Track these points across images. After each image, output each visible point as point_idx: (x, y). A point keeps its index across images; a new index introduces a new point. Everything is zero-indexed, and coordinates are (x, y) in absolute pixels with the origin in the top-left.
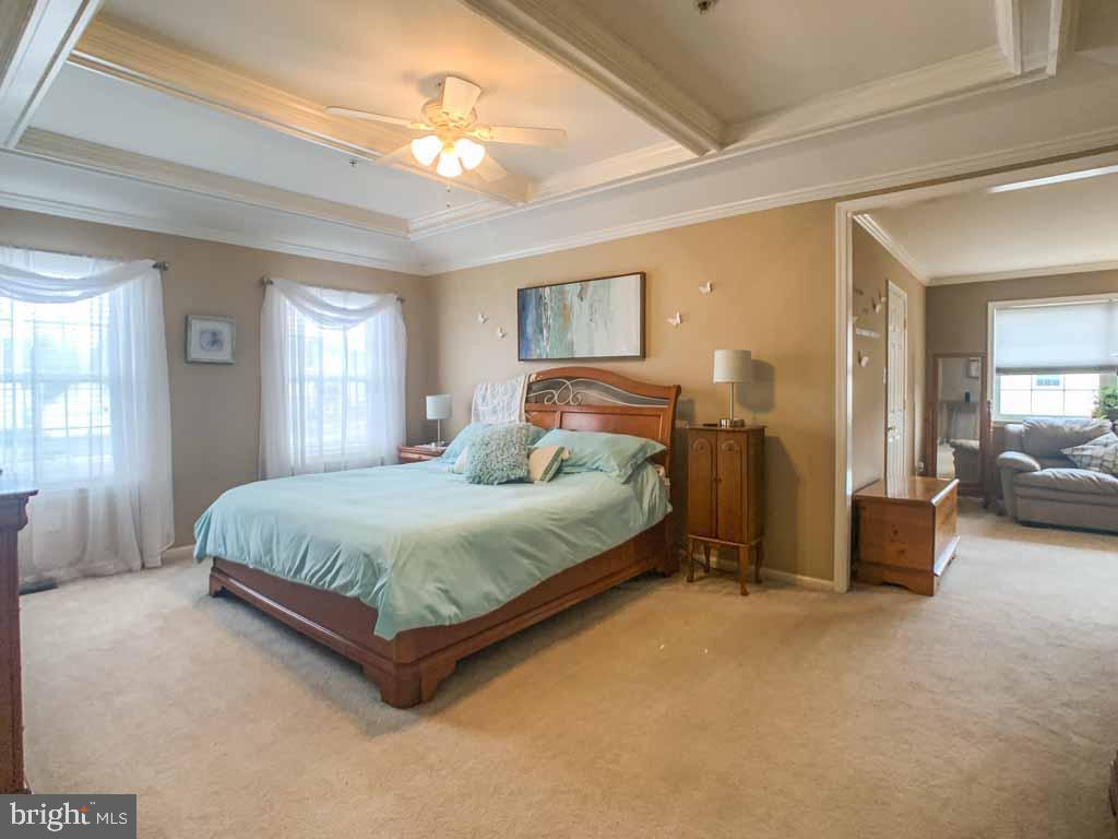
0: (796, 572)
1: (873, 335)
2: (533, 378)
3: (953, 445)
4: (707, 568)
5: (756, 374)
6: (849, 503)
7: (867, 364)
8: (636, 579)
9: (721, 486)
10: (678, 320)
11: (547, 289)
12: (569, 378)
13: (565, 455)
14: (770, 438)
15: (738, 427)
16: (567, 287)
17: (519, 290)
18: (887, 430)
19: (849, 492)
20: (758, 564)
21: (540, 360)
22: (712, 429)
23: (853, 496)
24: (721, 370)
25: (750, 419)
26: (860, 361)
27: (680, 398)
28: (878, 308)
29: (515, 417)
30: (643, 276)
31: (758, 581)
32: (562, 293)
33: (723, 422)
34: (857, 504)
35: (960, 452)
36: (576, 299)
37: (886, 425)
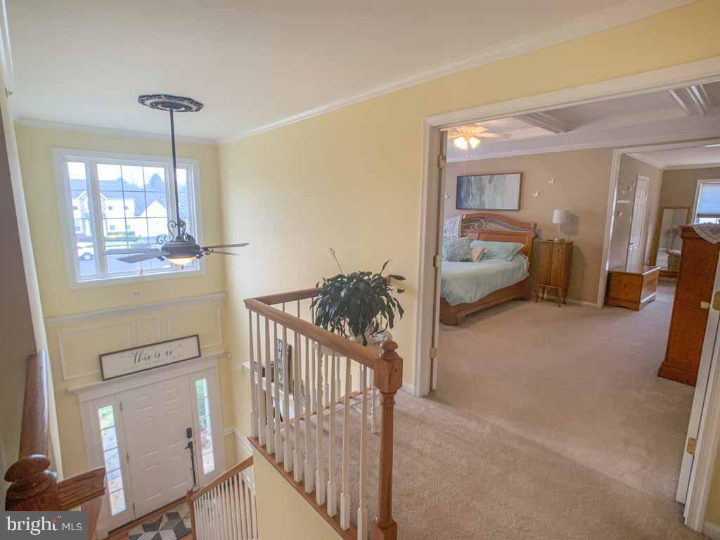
0: (581, 300)
1: (627, 202)
2: (464, 217)
3: (667, 253)
4: (542, 298)
5: (572, 220)
6: (607, 274)
7: (622, 215)
8: (513, 300)
9: (553, 265)
10: (537, 194)
11: (473, 178)
12: (482, 218)
13: (486, 251)
14: (575, 246)
15: (562, 242)
16: (483, 177)
17: (458, 177)
18: (629, 244)
19: (607, 269)
20: (565, 296)
21: (467, 209)
22: (550, 242)
23: (609, 271)
24: (556, 217)
25: (568, 239)
26: (618, 214)
27: (537, 228)
28: (631, 189)
29: (456, 234)
30: (522, 175)
31: (564, 303)
32: (481, 180)
33: (556, 239)
34: (610, 274)
35: (671, 256)
36: (487, 183)
37: (629, 241)
